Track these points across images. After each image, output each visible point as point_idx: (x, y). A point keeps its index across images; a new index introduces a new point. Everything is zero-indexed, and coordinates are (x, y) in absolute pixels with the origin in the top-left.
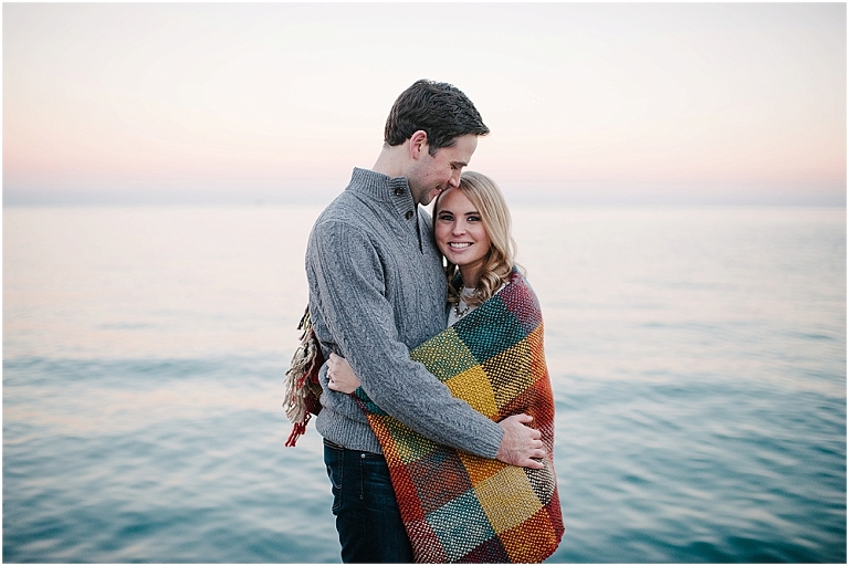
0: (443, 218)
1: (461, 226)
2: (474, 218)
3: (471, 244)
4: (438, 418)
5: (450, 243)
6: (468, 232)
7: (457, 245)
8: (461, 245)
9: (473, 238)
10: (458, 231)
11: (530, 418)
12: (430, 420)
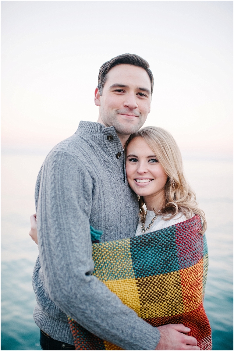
0: (130, 160)
1: (144, 166)
2: (153, 160)
3: (152, 180)
4: (104, 325)
5: (135, 179)
6: (149, 171)
7: (141, 181)
8: (144, 181)
9: (153, 176)
10: (141, 170)
11: (188, 330)
12: (97, 325)
